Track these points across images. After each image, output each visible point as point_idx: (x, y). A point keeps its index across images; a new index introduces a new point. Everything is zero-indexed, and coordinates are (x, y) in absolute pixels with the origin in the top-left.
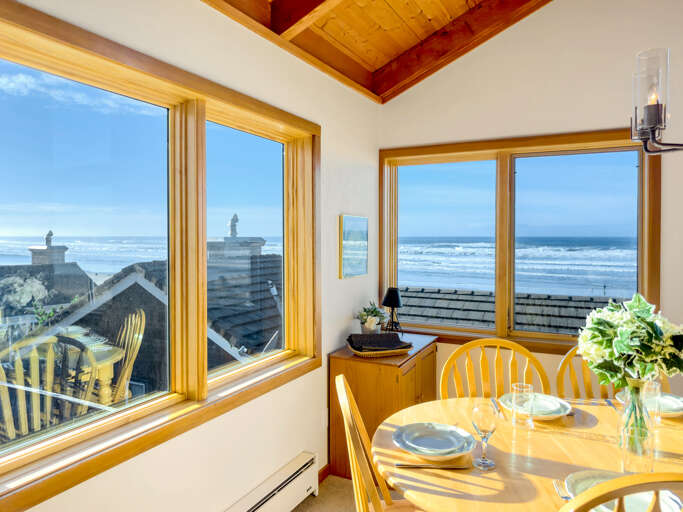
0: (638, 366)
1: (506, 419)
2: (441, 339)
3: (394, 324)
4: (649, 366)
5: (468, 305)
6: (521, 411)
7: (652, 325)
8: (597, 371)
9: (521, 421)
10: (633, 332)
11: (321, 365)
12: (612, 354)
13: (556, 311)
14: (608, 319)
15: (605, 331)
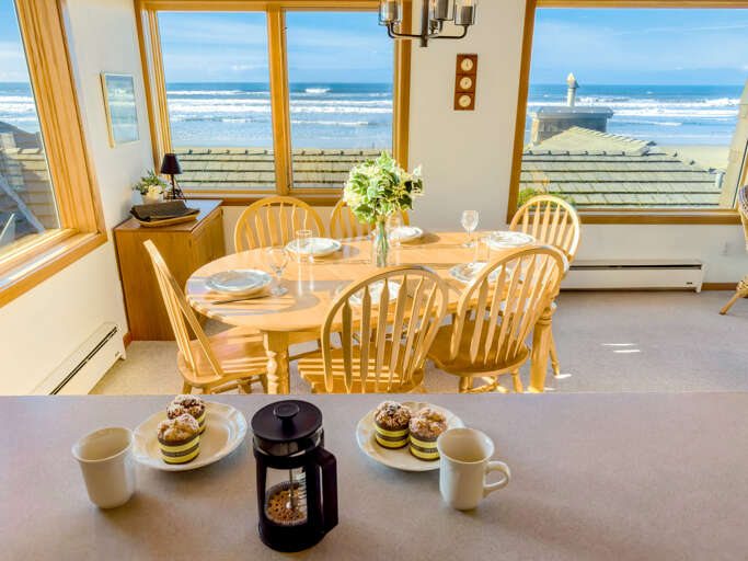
0: (383, 206)
1: (293, 260)
2: (226, 203)
3: (176, 192)
4: (390, 205)
5: (243, 166)
6: (305, 252)
7: (392, 175)
8: (357, 213)
9: (305, 259)
10: (380, 182)
11: (106, 240)
12: (366, 199)
13: (328, 167)
14: (364, 173)
15: (362, 183)
